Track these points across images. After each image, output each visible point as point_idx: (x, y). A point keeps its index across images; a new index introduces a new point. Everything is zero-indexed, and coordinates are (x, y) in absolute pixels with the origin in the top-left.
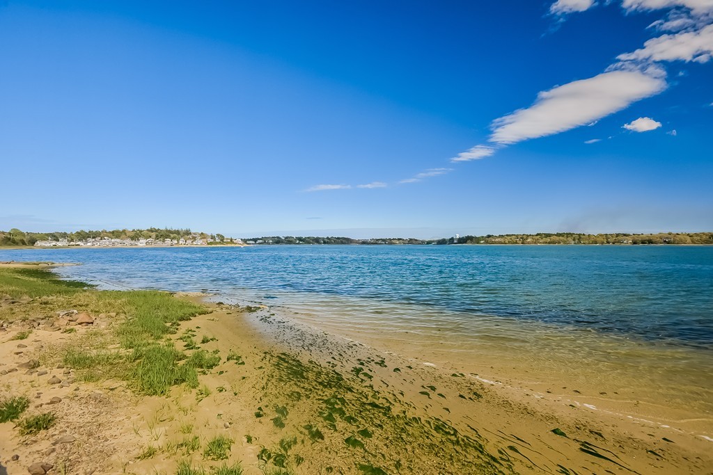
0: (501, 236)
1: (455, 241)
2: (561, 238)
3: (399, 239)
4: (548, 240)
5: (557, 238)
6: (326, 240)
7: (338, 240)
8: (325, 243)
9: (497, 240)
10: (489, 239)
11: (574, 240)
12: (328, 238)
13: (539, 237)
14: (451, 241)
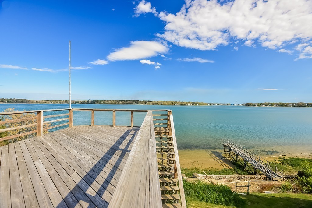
0: (110, 101)
1: (90, 102)
2: (131, 102)
3: (59, 101)
4: (127, 102)
5: (130, 102)
6: (10, 101)
7: (19, 101)
8: (8, 102)
9: (108, 102)
10: (105, 102)
11: (136, 103)
12: (11, 99)
13: (123, 101)
14: (88, 102)
